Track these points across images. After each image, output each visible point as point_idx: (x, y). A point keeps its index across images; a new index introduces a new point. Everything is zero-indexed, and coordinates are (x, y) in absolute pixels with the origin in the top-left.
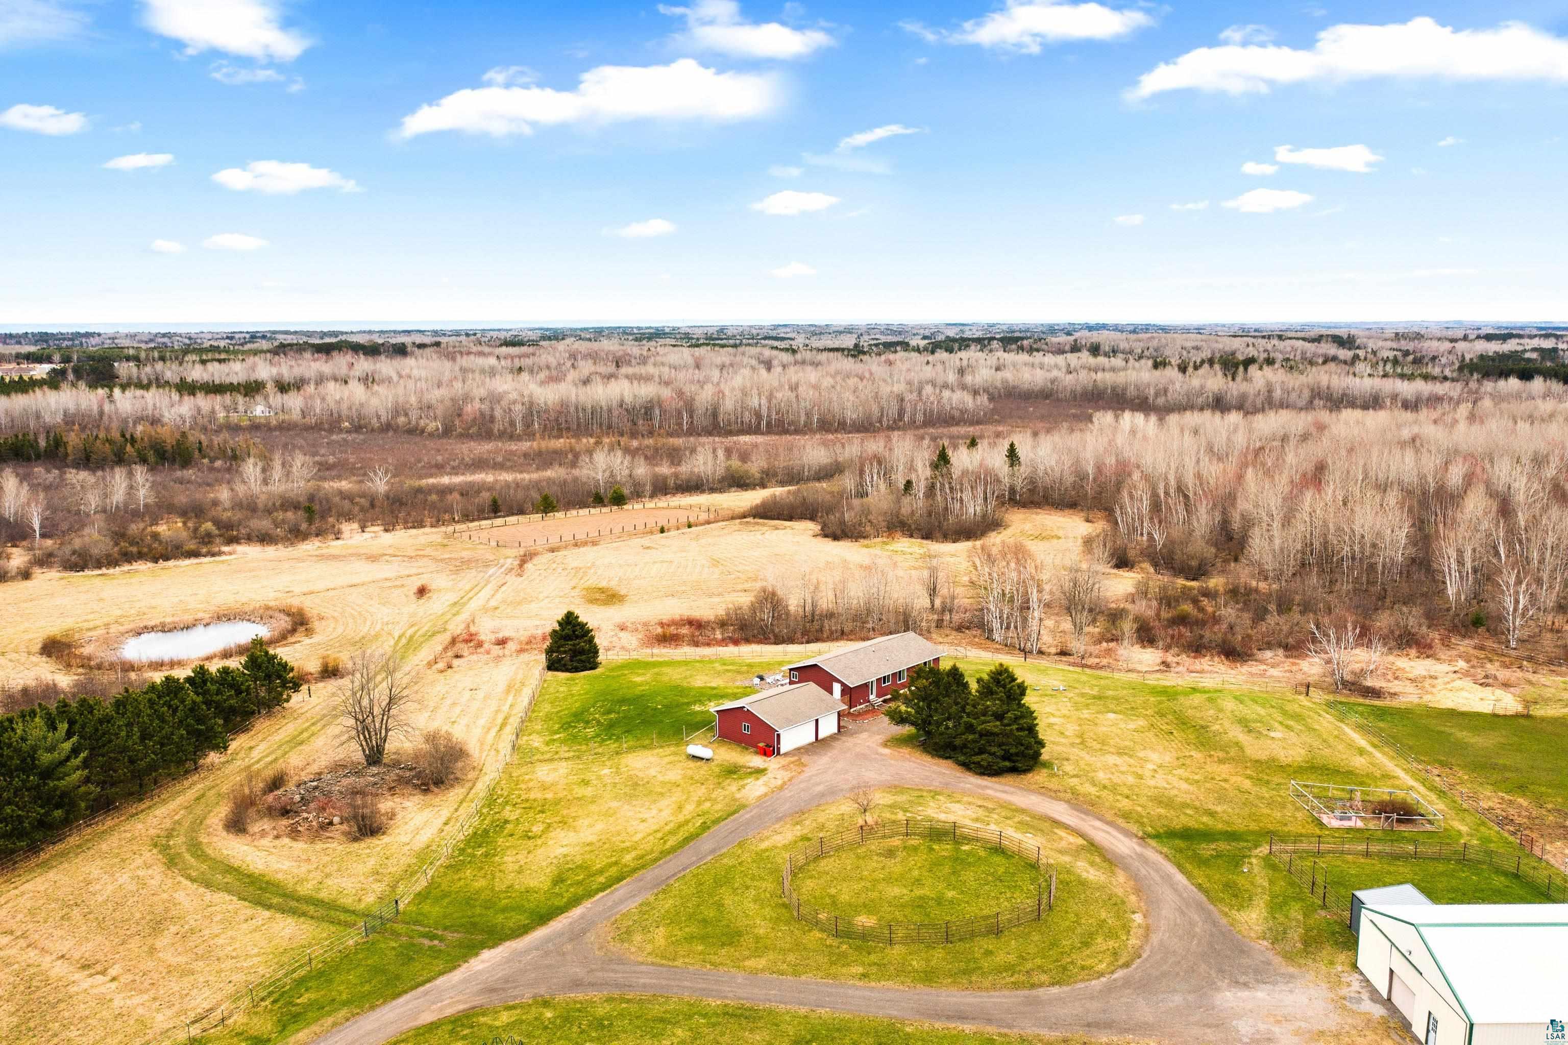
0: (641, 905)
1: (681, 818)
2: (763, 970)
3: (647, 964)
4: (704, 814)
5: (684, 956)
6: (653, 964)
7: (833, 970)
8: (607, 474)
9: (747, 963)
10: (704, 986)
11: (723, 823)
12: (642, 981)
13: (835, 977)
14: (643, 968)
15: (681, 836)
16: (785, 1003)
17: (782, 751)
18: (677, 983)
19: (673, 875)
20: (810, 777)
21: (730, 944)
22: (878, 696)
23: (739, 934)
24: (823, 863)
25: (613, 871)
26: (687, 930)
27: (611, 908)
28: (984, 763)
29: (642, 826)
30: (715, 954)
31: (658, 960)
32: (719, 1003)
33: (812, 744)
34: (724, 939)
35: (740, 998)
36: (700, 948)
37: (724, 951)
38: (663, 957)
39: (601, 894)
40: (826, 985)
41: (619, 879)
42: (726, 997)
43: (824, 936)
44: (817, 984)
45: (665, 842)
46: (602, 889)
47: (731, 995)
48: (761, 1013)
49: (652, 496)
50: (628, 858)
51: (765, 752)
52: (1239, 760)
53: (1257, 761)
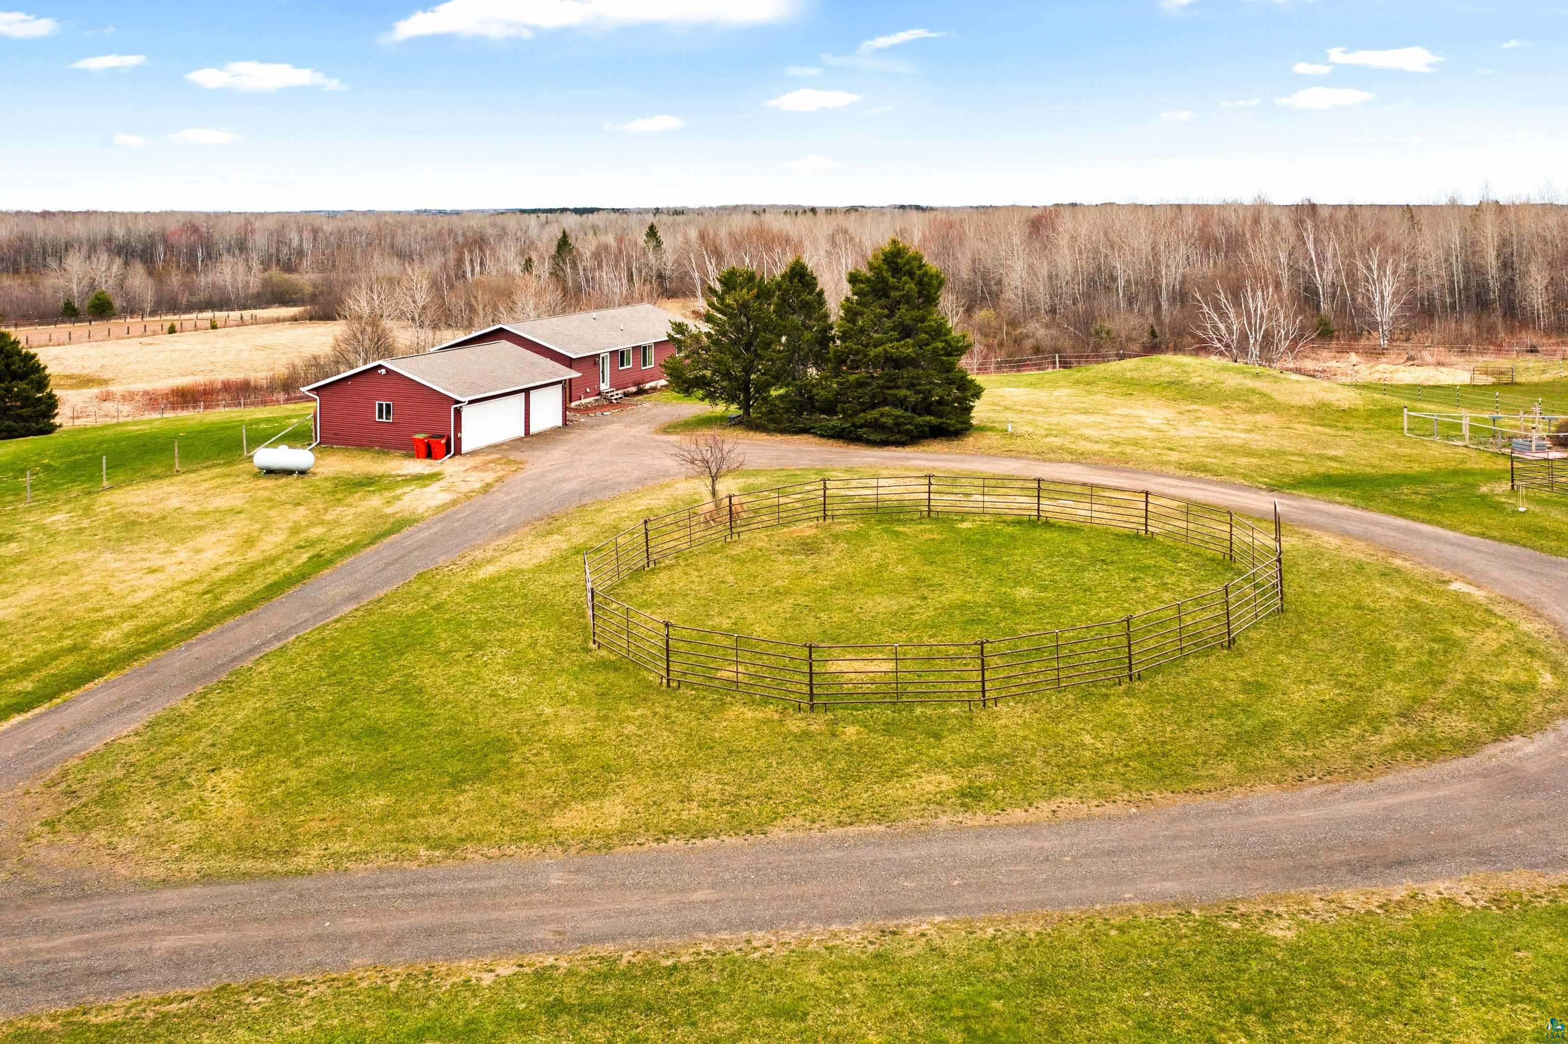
0: (151, 726)
1: (254, 555)
2: (625, 834)
3: (184, 883)
4: (312, 544)
5: (323, 836)
6: (207, 878)
7: (860, 795)
8: (85, 282)
9: (559, 821)
10: (425, 919)
11: (364, 552)
12: (166, 944)
13: (882, 815)
14: (170, 898)
15: (258, 584)
16: (768, 925)
17: (465, 448)
18: (310, 927)
19: (251, 651)
20: (542, 475)
21: (482, 775)
22: (615, 385)
23: (504, 746)
24: (660, 581)
25: (68, 664)
26: (318, 761)
27: (45, 746)
28: (890, 421)
29: (151, 579)
30: (435, 811)
31: (226, 862)
32: (505, 970)
33: (521, 439)
34: (454, 766)
35: (585, 940)
36: (379, 801)
37: (467, 799)
38: (242, 850)
39: (17, 719)
40: (864, 841)
41: (78, 681)
42: (526, 946)
43: (771, 712)
44: (840, 844)
45: (217, 598)
46: (19, 708)
47: (544, 933)
48: (699, 979)
49: (153, 313)
50: (108, 636)
51: (429, 453)
52: (1276, 408)
53: (1303, 408)
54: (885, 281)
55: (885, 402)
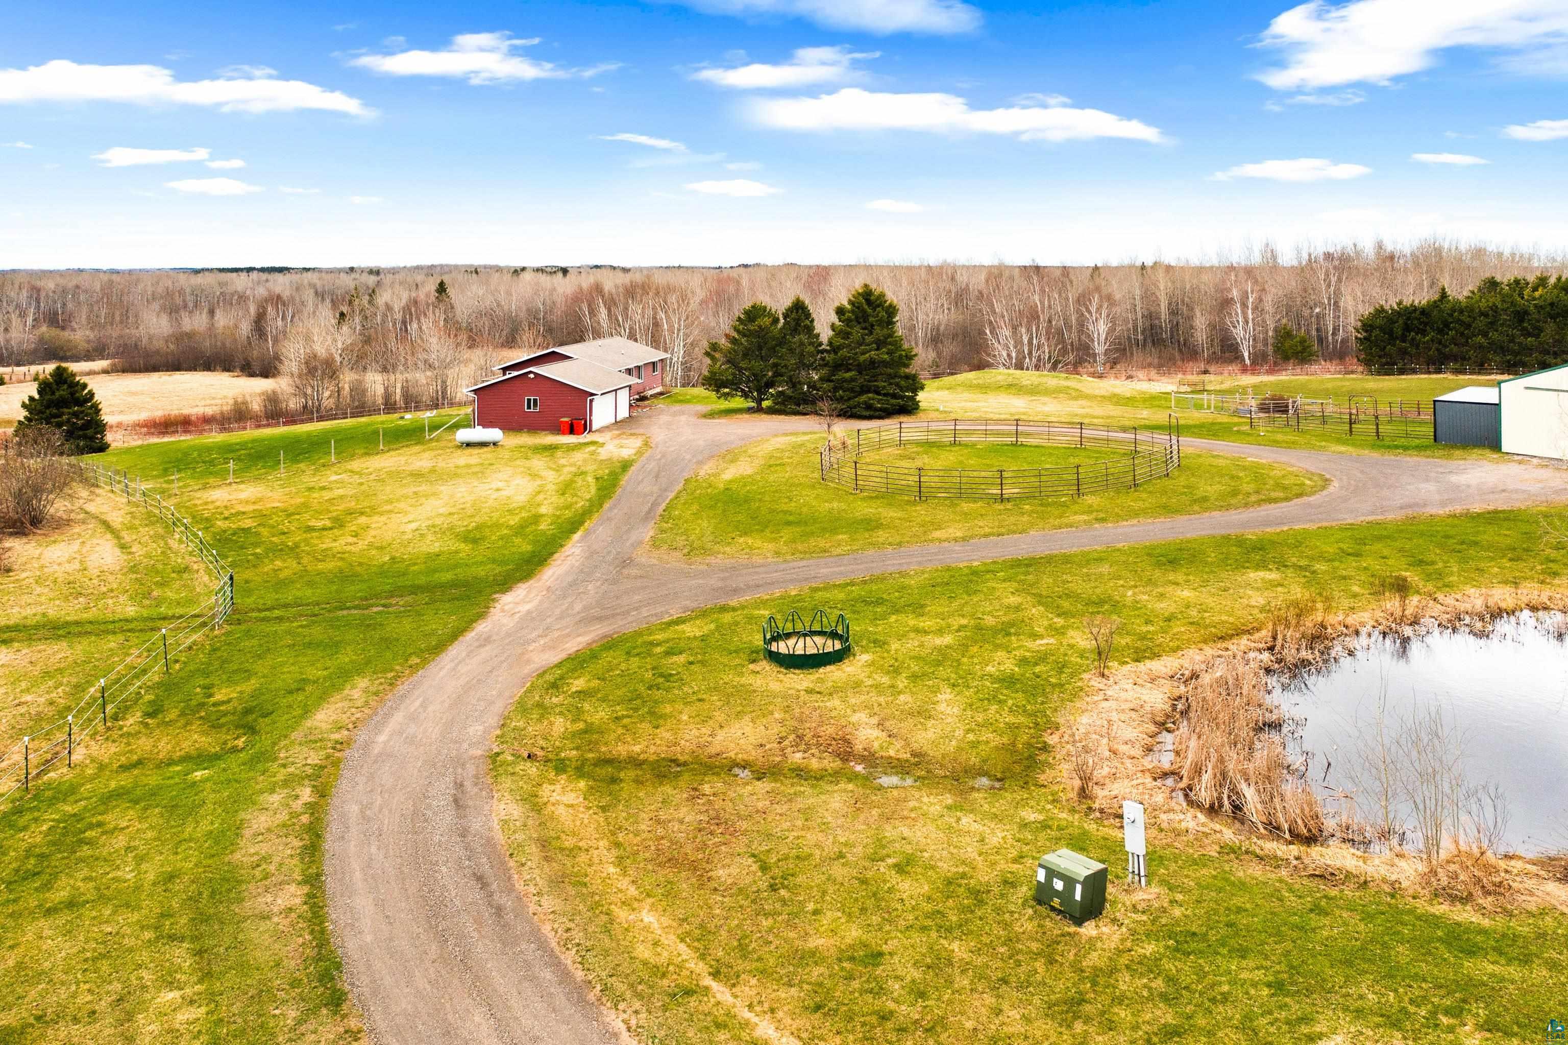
1: (552, 480)
2: (969, 537)
3: (796, 561)
5: (834, 546)
6: (804, 559)
7: (1054, 522)
12: (823, 571)
13: (1070, 526)
14: (799, 564)
15: (587, 489)
17: (597, 426)
19: (652, 510)
21: (878, 528)
23: (871, 521)
26: (785, 531)
28: (874, 403)
29: (506, 493)
30: (874, 537)
36: (843, 537)
37: (883, 533)
38: (803, 552)
40: (1070, 532)
43: (982, 504)
51: (572, 430)
52: (1088, 397)
53: (1103, 397)
54: (864, 311)
55: (869, 392)
